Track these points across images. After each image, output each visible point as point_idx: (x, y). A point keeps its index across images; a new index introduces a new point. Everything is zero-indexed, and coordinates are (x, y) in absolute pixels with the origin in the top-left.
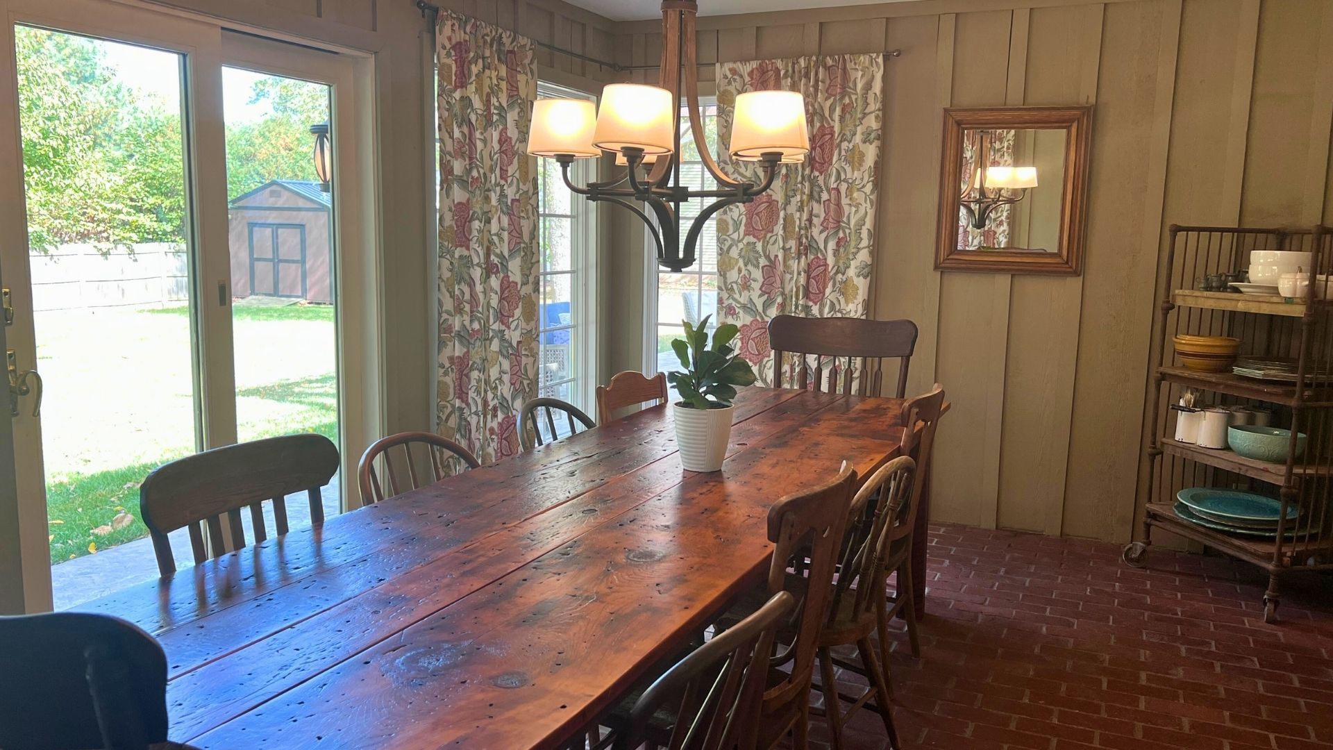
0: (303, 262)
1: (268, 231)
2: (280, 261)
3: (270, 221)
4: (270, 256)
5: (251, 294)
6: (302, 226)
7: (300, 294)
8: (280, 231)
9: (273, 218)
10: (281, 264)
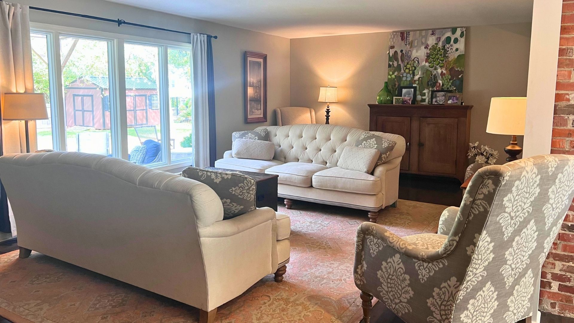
0: (93, 111)
1: (80, 98)
2: (84, 111)
3: (81, 94)
4: (81, 109)
5: (75, 125)
6: (92, 96)
7: (92, 125)
8: (85, 98)
9: (81, 92)
10: (85, 112)
